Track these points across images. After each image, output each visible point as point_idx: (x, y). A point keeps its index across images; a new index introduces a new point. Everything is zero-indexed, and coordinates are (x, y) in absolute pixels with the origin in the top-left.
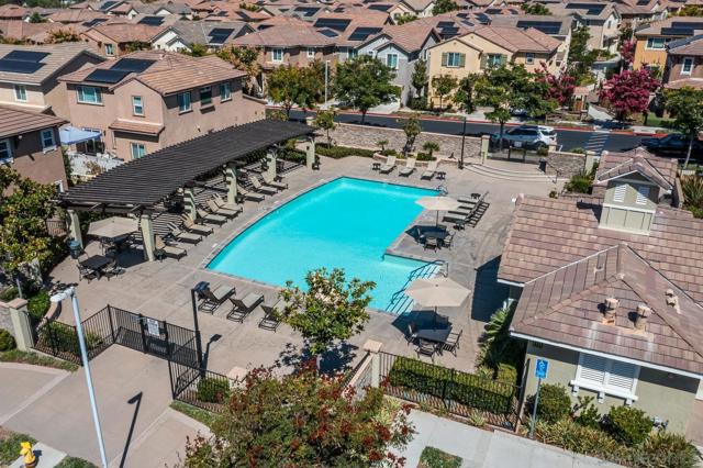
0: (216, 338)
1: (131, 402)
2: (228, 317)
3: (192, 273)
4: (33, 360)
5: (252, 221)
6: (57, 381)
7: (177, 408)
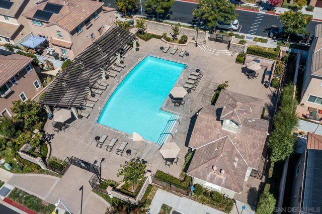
0: (103, 160)
1: (80, 190)
2: (106, 150)
3: (93, 125)
4: (48, 173)
5: (112, 92)
6: (57, 182)
7: (94, 192)
